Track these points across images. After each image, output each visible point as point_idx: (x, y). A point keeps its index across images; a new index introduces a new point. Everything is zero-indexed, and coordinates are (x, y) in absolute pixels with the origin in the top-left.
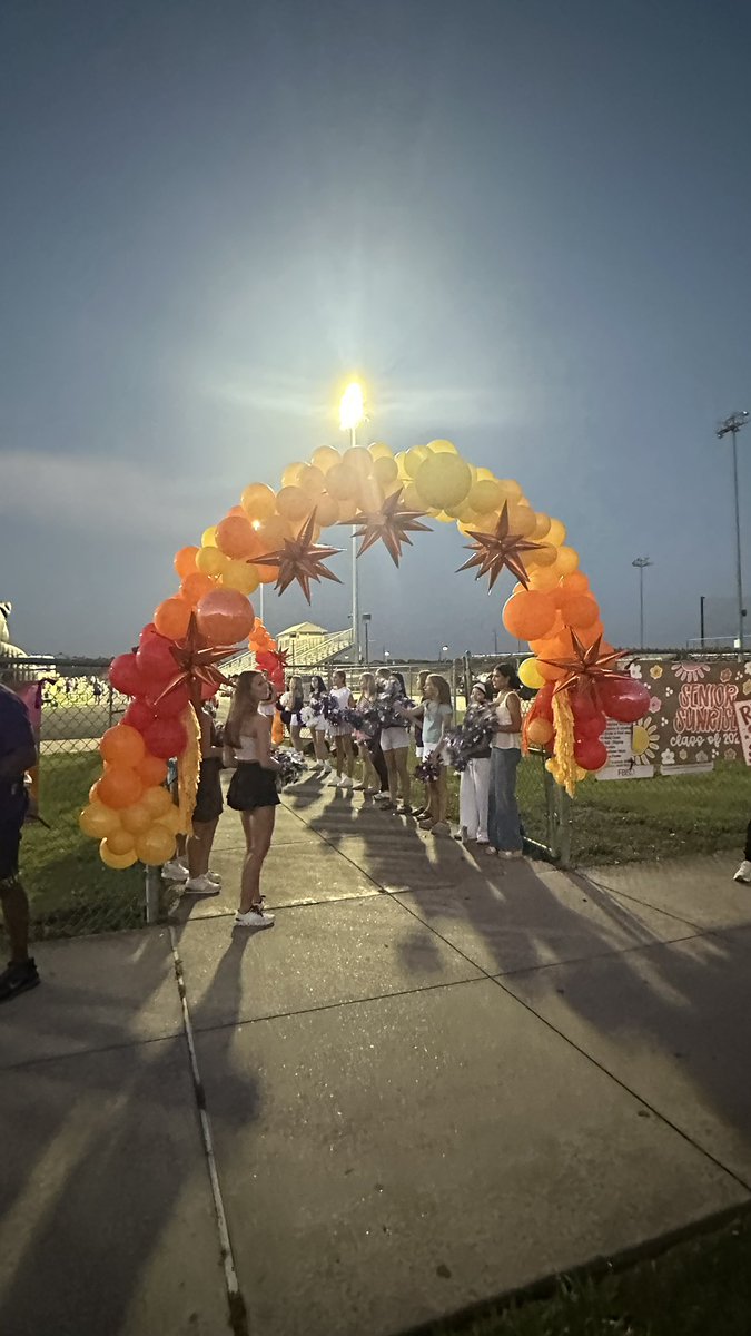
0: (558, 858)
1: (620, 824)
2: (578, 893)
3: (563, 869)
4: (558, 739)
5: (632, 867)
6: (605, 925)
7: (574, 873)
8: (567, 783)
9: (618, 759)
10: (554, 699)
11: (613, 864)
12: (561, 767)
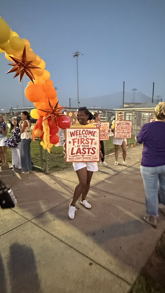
0: (45, 171)
1: (59, 157)
2: (53, 181)
3: (47, 174)
4: (45, 135)
5: (65, 170)
6: (62, 191)
7: (50, 175)
8: (48, 149)
9: (61, 140)
10: (43, 123)
11: (60, 170)
12: (46, 144)
